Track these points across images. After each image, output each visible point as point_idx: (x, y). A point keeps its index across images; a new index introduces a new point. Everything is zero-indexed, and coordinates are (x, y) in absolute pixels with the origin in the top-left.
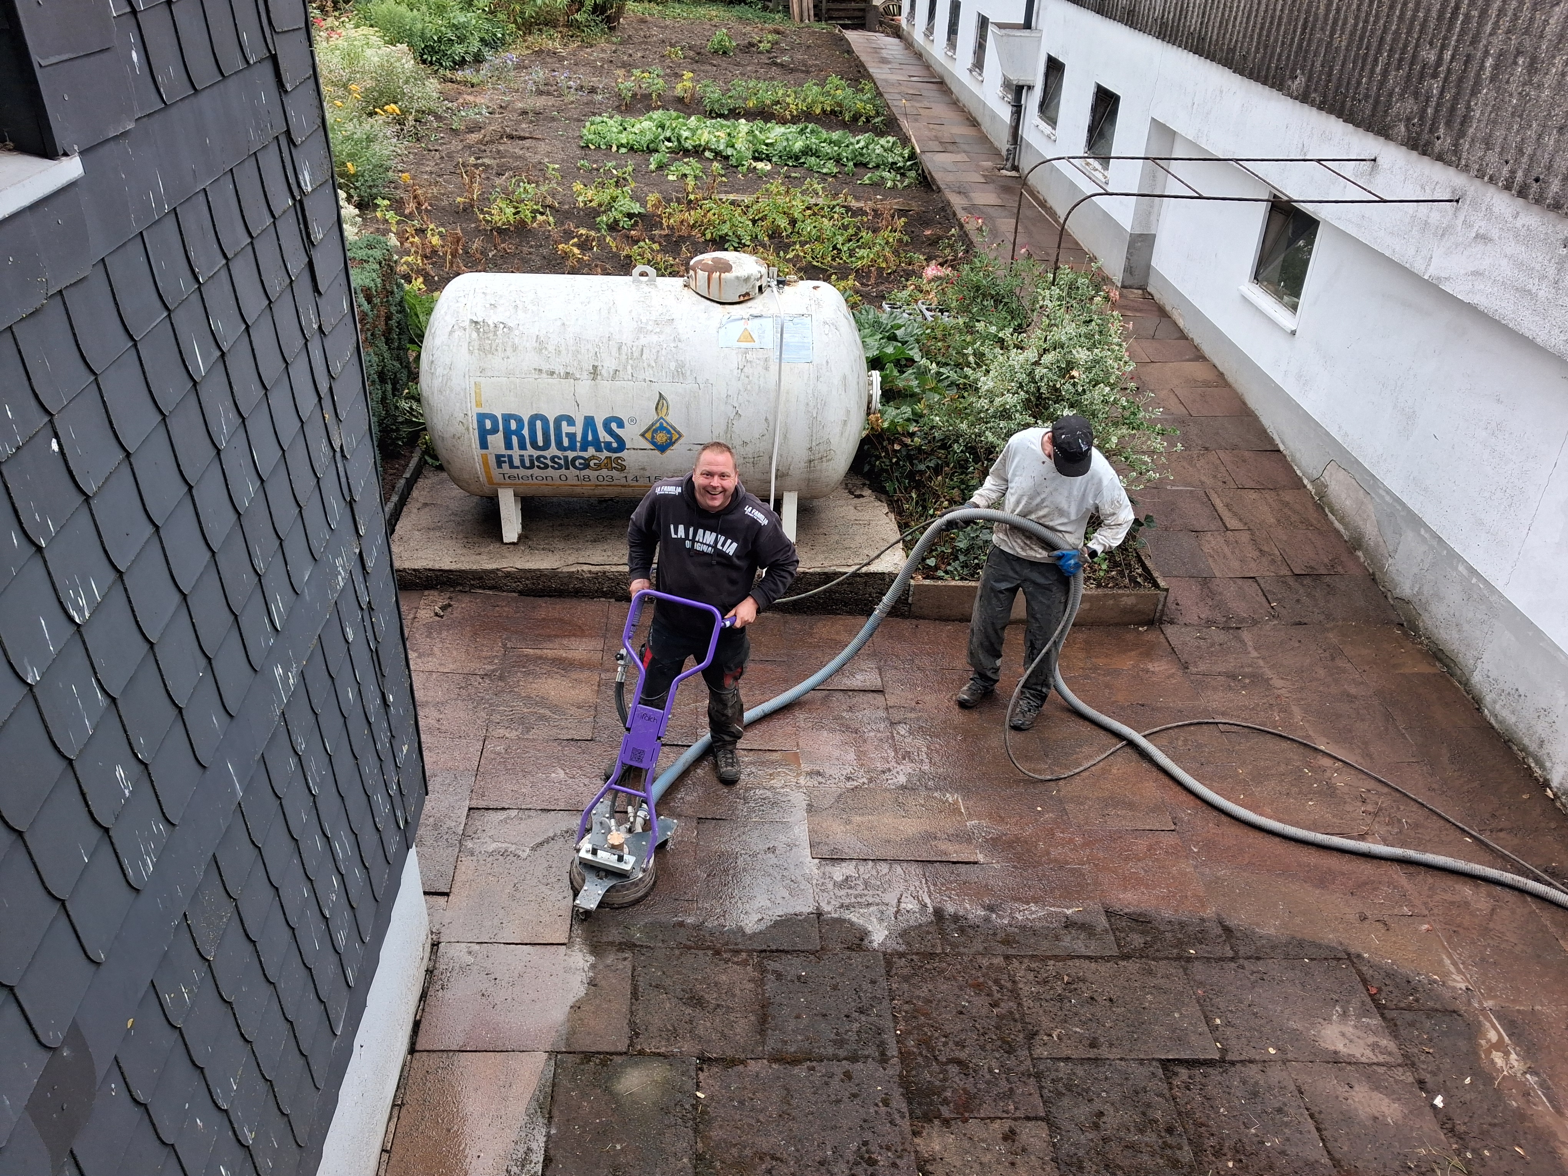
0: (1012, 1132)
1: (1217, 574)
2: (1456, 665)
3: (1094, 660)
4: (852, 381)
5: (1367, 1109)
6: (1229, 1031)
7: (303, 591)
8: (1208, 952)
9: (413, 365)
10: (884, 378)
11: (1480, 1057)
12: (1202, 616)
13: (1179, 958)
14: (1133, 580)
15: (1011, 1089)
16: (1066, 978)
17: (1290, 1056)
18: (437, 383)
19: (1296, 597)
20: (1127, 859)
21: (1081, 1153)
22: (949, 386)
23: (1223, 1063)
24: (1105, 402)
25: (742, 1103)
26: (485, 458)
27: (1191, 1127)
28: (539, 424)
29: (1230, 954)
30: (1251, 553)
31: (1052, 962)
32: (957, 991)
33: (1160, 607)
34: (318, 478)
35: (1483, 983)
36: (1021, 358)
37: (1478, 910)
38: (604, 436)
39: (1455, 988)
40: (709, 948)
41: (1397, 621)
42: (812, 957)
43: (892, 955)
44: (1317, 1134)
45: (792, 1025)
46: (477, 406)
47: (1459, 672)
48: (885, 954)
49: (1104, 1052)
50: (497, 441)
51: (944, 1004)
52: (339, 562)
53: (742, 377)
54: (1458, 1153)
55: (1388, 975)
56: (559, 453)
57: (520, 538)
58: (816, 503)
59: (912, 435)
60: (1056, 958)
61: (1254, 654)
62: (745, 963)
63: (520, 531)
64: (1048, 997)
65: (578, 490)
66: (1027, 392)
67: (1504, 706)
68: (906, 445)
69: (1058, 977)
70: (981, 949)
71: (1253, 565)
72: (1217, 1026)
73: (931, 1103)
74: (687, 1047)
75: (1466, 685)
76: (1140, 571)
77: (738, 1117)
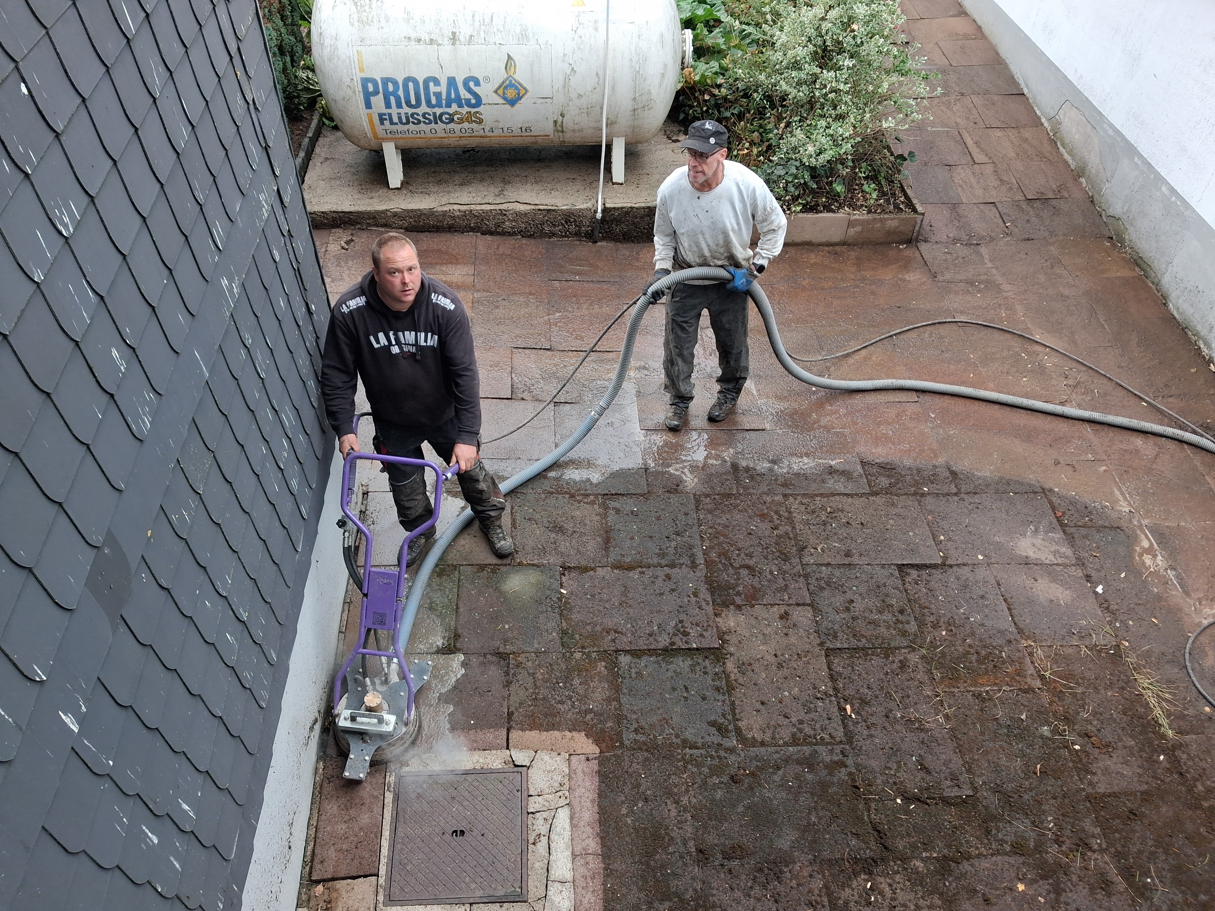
0: (786, 613)
1: (964, 201)
2: (1151, 269)
3: (862, 273)
4: (668, 38)
5: (1047, 595)
6: (949, 544)
7: (236, 219)
8: (937, 489)
9: (306, 40)
10: (695, 38)
11: (1134, 558)
12: (951, 235)
13: (915, 494)
14: (897, 207)
15: (786, 585)
16: (829, 509)
17: (993, 561)
18: (326, 52)
19: (1027, 218)
20: (879, 424)
21: (836, 627)
22: (749, 44)
23: (944, 566)
24: (880, 52)
25: (593, 596)
26: (370, 117)
27: (917, 608)
28: (411, 85)
29: (955, 490)
30: (993, 182)
31: (819, 498)
32: (747, 519)
33: (917, 228)
34: (238, 126)
35: (1143, 507)
36: (811, 14)
37: (1145, 455)
38: (464, 94)
39: (1121, 511)
40: (566, 493)
41: (1107, 234)
42: (642, 498)
43: (700, 495)
44: (1008, 612)
45: (628, 543)
46: (360, 71)
47: (1153, 275)
48: (695, 495)
49: (855, 560)
50: (378, 101)
51: (738, 528)
52: (262, 197)
53: (576, 38)
54: (1110, 623)
55: (1071, 503)
56: (429, 110)
57: (402, 184)
58: (640, 147)
59: (719, 86)
60: (822, 495)
61: (989, 265)
62: (593, 503)
63: (402, 178)
64: (815, 523)
65: (446, 141)
66: (815, 45)
67: (1185, 301)
68: (714, 95)
69: (823, 508)
70: (766, 489)
71: (994, 192)
72: (941, 541)
73: (728, 595)
74: (553, 559)
75: (1157, 285)
76: (902, 199)
77: (590, 605)
